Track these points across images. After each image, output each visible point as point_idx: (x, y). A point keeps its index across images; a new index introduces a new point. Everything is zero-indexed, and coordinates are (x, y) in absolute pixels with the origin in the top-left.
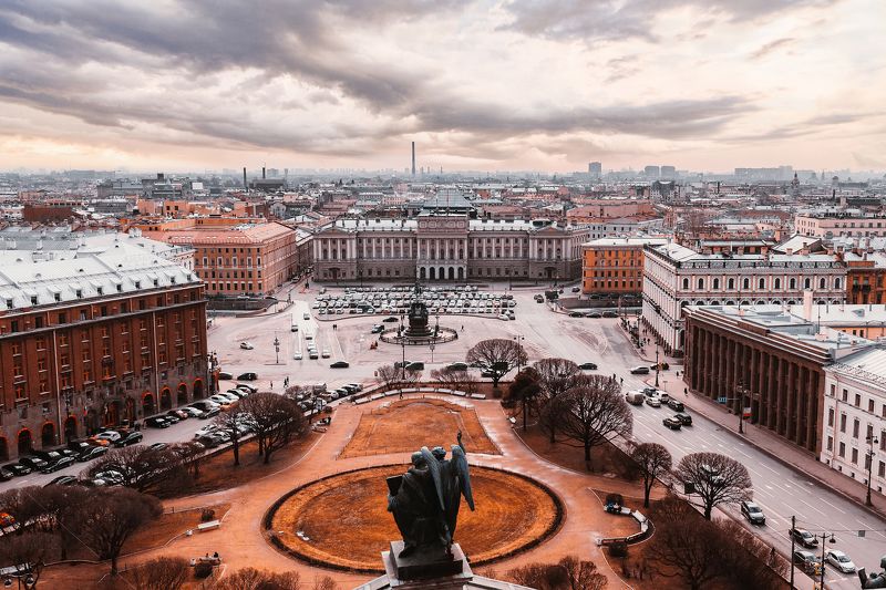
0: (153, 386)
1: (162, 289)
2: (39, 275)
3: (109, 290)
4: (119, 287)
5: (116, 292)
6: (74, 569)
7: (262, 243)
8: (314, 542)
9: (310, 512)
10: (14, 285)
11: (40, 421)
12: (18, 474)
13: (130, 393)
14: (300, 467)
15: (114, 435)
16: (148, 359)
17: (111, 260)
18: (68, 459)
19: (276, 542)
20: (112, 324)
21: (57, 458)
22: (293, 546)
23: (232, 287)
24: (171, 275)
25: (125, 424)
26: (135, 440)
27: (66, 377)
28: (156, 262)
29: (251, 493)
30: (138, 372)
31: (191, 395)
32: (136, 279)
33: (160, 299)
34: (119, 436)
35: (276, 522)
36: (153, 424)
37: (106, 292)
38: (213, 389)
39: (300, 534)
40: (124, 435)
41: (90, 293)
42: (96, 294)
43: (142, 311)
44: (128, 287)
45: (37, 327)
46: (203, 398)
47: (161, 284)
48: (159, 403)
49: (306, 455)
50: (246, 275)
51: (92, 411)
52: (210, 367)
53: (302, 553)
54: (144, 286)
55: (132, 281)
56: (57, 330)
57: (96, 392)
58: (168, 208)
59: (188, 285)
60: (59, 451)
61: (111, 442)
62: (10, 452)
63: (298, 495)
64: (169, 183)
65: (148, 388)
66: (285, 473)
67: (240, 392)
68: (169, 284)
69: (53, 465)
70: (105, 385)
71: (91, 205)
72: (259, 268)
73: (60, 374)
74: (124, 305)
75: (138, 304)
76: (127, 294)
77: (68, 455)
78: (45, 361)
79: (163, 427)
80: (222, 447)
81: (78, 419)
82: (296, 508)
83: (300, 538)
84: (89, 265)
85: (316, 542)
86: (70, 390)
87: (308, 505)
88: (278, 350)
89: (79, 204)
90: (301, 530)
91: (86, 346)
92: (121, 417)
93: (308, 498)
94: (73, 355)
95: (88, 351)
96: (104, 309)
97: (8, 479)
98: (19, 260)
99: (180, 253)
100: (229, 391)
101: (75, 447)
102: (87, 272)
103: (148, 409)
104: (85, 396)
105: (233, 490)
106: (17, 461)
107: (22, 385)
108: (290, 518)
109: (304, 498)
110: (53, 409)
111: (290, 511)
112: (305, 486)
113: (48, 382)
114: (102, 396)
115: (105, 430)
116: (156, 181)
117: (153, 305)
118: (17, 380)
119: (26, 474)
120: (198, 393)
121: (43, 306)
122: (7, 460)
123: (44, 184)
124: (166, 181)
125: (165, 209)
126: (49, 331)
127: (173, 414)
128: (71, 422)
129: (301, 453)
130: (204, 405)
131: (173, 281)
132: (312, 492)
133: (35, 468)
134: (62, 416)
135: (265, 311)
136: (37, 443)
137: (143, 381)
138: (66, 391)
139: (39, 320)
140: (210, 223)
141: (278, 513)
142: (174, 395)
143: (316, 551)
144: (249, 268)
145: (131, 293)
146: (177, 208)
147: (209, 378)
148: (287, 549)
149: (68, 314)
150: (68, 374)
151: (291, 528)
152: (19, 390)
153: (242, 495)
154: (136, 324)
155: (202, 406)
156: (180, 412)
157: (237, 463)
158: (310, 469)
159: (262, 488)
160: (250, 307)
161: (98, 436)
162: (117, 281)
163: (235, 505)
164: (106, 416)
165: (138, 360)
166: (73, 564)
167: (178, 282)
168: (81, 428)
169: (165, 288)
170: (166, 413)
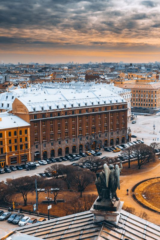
0: (108, 137)
1: (113, 104)
2: (75, 97)
3: (96, 103)
4: (99, 103)
5: (98, 104)
6: (70, 192)
7: (157, 89)
8: (147, 199)
9: (150, 188)
10: (67, 100)
11: (72, 145)
12: (63, 160)
13: (100, 138)
14: (150, 172)
15: (93, 152)
16: (107, 127)
17: (97, 93)
18: (78, 158)
19: (134, 197)
20: (96, 115)
21: (75, 157)
22: (140, 199)
23: (146, 105)
24: (116, 99)
25: (98, 149)
26: (99, 155)
27: (81, 131)
28: (112, 94)
29: (131, 178)
30: (103, 132)
31: (120, 141)
32: (105, 100)
33: (112, 108)
34: (95, 153)
35: (136, 190)
36: (106, 150)
37: (94, 104)
38: (128, 140)
39: (143, 196)
40: (96, 152)
41: (89, 104)
42: (91, 105)
43: (106, 111)
44: (102, 103)
45: (73, 114)
46: (125, 143)
47: (113, 102)
48: (109, 143)
49: (154, 168)
50: (151, 101)
51: (88, 143)
52: (128, 132)
53: (142, 202)
54: (107, 103)
55: (103, 101)
56: (78, 116)
57: (89, 137)
58: (129, 76)
59: (122, 103)
60: (76, 155)
61: (92, 154)
62: (63, 153)
63: (147, 182)
64: (133, 67)
65: (106, 138)
66: (144, 173)
67: (137, 143)
68: (115, 102)
69: (73, 159)
70: (92, 135)
71: (106, 75)
72: (155, 98)
73: (79, 130)
74: (100, 109)
75: (104, 108)
76: (101, 105)
77: (78, 157)
78: (74, 126)
79: (109, 152)
80: (126, 161)
81: (83, 145)
82: (145, 186)
83: (143, 197)
84: (91, 95)
85: (148, 199)
86: (81, 136)
87: (149, 186)
88: (154, 129)
89: (103, 74)
90: (144, 194)
91: (87, 122)
92: (97, 146)
93: (150, 184)
94: (83, 124)
95: (88, 123)
96: (93, 110)
97: (61, 161)
98: (72, 92)
99: (126, 92)
100: (134, 142)
101: (81, 154)
102: (89, 97)
103: (106, 145)
104: (86, 138)
105: (125, 176)
106: (64, 156)
107: (67, 133)
108: (142, 189)
109: (148, 183)
110: (76, 141)
111: (142, 187)
112: (150, 179)
113: (75, 133)
114: (91, 139)
115: (91, 150)
116: (129, 66)
117: (109, 109)
118: (66, 131)
119: (65, 161)
120: (123, 141)
121: (75, 108)
122: (62, 155)
123: (95, 68)
124: (132, 66)
125: (128, 76)
126: (76, 116)
127: (113, 147)
128: (81, 146)
129: (152, 167)
130: (124, 145)
131: (117, 102)
132: (152, 182)
133: (68, 159)
134: (78, 143)
135: (155, 114)
136: (71, 151)
137: (105, 135)
138: (80, 136)
139: (73, 112)
140: (141, 81)
141: (138, 187)
142: (115, 141)
143: (147, 203)
144: (152, 98)
145: (103, 105)
146: (132, 76)
147: (127, 136)
148: (137, 200)
149: (82, 111)
150: (81, 130)
151: (141, 193)
152: (66, 134)
153: (128, 179)
154: (103, 115)
155: (123, 146)
156: (116, 147)
157: (129, 167)
158: (154, 173)
159: (135, 177)
160: (151, 112)
161: (89, 151)
162: (98, 101)
163: (124, 181)
164: (92, 145)
165: (103, 128)
166: (71, 191)
167: (119, 102)
168: (84, 148)
169: (114, 104)
170: (111, 147)
